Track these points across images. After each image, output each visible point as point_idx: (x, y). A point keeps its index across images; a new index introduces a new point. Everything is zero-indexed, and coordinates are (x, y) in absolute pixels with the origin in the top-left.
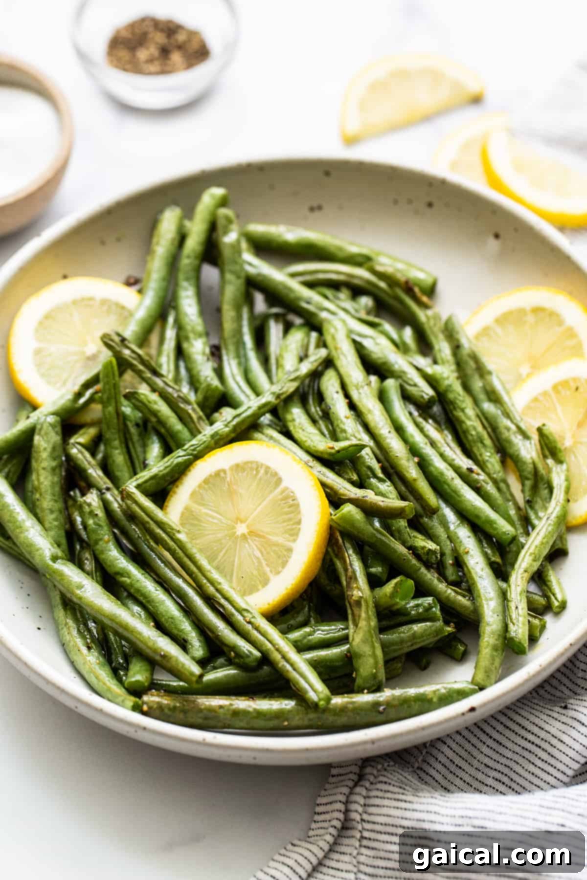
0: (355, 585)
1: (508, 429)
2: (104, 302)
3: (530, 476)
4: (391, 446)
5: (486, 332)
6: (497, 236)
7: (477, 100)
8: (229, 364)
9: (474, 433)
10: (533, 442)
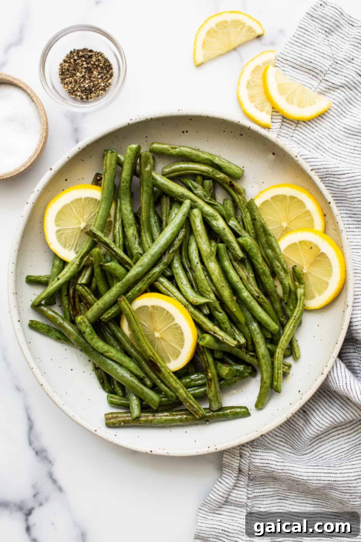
0: (209, 371)
1: (278, 267)
2: (86, 199)
3: (288, 292)
4: (224, 294)
5: (265, 203)
6: (274, 154)
7: (259, 37)
8: (145, 236)
9: (261, 271)
10: (289, 275)
